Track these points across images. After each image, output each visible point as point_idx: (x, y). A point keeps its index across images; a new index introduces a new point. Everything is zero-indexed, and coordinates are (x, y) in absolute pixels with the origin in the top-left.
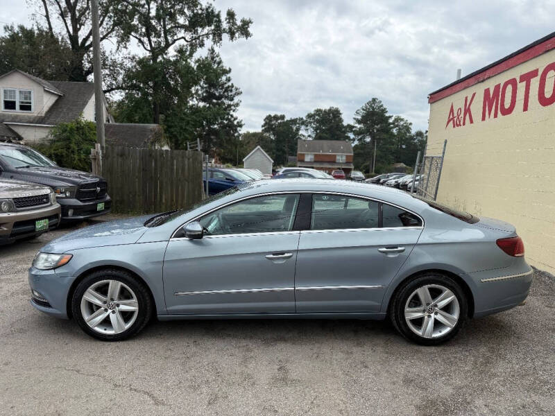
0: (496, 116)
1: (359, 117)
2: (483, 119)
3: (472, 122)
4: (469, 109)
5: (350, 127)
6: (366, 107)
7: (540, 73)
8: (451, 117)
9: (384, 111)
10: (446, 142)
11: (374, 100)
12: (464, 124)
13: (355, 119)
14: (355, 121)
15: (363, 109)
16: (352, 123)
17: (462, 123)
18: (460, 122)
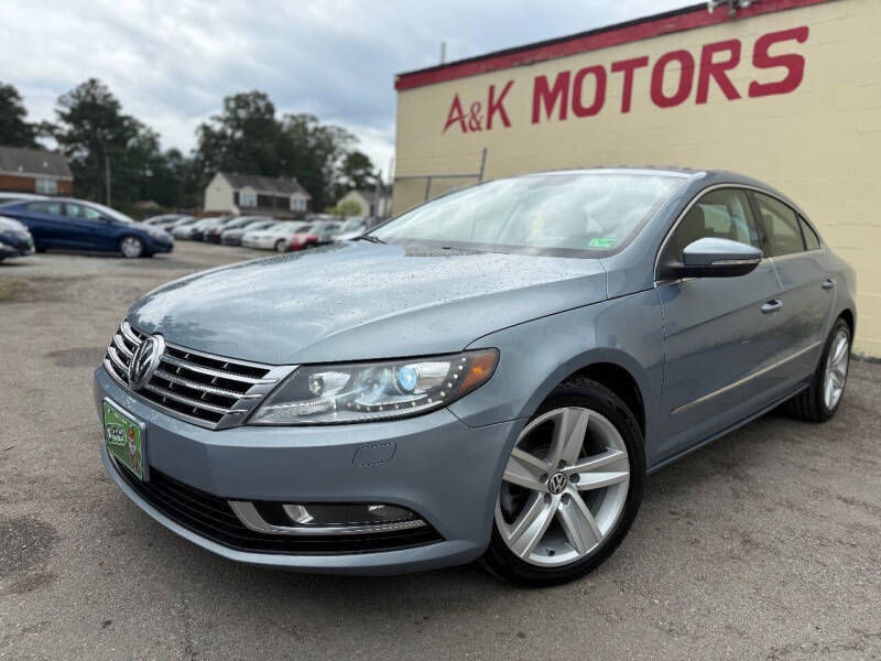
0: (563, 116)
1: (67, 111)
2: (536, 119)
3: (507, 123)
4: (499, 106)
5: (49, 129)
6: (78, 92)
7: (652, 63)
8: (456, 114)
9: (115, 105)
10: (485, 152)
11: (93, 82)
12: (489, 126)
13: (57, 111)
14: (58, 116)
15: (73, 96)
16: (52, 119)
17: (484, 125)
18: (478, 123)
